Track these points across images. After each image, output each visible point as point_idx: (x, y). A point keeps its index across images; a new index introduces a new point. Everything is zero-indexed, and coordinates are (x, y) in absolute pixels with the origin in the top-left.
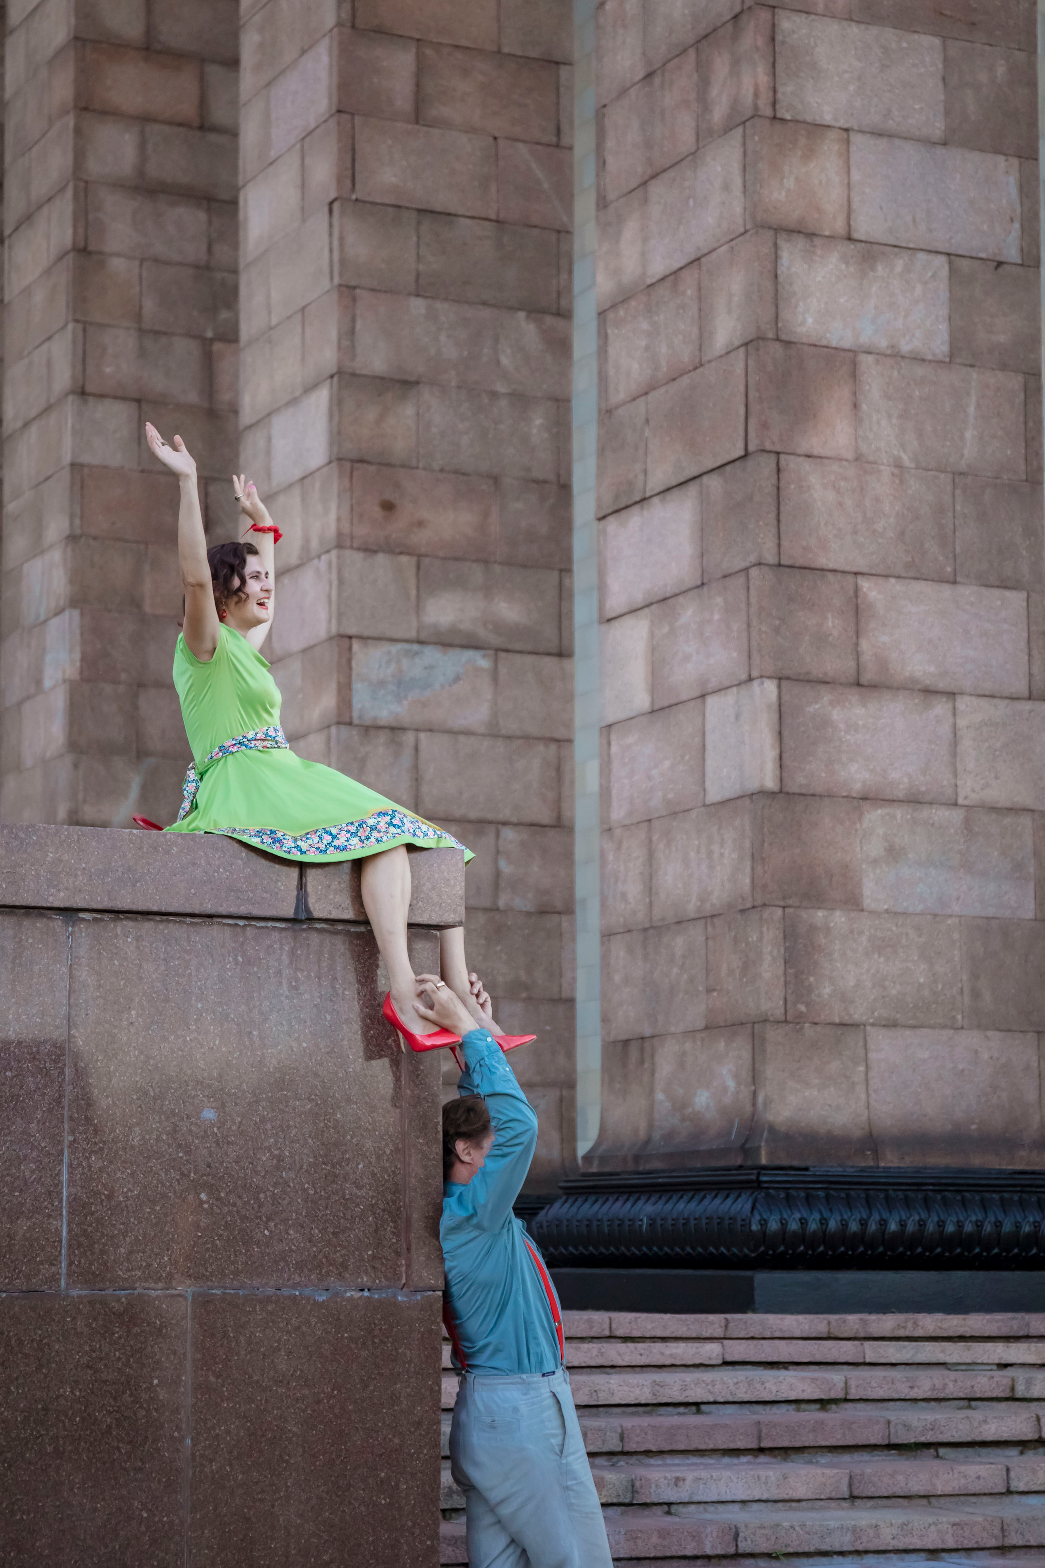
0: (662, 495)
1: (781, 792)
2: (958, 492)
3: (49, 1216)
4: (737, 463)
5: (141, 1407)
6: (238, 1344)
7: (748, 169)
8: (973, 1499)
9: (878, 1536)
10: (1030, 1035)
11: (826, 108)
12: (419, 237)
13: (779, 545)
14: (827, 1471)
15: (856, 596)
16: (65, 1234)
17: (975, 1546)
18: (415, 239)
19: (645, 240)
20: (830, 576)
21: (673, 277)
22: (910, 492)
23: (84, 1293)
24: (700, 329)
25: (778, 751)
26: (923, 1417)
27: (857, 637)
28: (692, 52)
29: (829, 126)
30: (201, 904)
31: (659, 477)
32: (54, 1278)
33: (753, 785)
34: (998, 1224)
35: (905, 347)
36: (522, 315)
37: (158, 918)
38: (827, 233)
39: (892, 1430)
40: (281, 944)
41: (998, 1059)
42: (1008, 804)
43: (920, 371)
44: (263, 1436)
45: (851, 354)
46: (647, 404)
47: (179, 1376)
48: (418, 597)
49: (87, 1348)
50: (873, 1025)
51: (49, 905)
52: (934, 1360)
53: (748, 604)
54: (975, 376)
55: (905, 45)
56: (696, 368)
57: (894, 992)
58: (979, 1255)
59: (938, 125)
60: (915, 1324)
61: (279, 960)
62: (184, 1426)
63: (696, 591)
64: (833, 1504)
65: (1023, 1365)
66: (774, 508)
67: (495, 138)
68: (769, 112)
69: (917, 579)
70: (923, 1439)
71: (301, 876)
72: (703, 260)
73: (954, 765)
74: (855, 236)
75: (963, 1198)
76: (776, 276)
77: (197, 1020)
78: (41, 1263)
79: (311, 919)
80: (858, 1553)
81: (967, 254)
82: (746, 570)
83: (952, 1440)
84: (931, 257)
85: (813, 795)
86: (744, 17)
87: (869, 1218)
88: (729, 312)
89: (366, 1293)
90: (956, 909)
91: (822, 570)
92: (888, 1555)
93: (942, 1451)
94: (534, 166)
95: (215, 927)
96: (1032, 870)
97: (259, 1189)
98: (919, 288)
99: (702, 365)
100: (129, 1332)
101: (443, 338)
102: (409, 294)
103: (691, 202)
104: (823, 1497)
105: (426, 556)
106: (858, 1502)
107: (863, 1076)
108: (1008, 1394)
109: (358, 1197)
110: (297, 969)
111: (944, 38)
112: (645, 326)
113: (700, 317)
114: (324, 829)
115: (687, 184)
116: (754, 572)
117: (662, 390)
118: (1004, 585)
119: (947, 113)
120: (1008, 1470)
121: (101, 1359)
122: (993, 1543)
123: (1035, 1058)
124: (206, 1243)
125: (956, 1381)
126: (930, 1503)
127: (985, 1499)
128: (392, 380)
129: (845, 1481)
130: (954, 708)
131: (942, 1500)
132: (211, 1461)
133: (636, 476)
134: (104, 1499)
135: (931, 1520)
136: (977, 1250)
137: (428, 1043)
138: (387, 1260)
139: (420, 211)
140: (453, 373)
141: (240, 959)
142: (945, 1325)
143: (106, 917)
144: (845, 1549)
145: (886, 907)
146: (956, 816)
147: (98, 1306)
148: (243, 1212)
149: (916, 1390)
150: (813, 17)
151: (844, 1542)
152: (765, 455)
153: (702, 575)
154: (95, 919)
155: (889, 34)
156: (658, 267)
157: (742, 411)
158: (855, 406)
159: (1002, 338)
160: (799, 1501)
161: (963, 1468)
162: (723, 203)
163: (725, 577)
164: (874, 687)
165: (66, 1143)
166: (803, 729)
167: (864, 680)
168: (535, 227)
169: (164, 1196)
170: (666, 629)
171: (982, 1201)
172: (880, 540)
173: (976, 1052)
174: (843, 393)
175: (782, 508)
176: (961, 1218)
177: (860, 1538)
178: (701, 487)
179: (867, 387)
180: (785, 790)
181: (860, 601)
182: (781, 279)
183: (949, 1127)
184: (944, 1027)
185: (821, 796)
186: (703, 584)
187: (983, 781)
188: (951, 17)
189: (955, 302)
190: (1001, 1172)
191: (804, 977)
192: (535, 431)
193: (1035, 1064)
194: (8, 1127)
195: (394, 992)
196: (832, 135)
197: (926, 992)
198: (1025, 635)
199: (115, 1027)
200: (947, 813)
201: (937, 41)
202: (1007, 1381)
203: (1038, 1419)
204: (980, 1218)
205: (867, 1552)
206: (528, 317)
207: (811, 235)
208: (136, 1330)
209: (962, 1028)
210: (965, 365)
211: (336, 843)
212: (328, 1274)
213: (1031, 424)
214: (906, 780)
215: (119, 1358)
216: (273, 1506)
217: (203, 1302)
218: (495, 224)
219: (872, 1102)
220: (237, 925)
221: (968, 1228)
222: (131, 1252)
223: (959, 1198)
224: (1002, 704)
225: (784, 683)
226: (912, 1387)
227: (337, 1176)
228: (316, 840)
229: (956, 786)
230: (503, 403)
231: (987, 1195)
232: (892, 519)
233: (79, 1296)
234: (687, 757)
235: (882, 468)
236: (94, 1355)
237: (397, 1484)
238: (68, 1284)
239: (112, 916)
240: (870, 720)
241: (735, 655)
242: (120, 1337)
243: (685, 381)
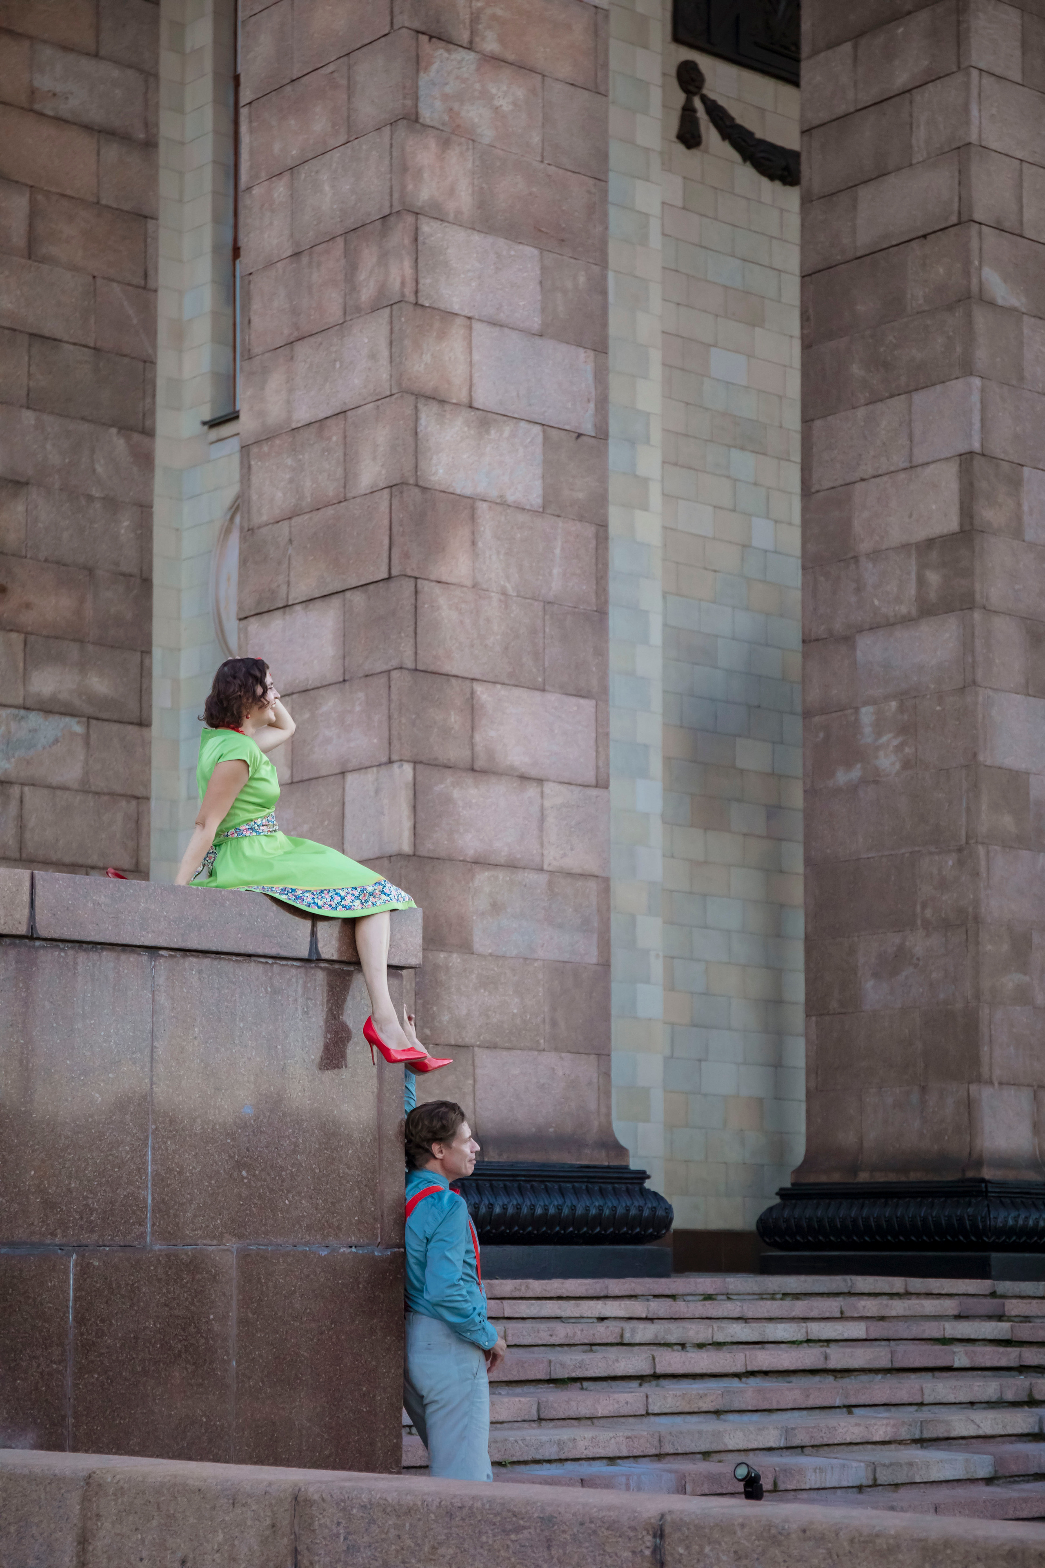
0: (304, 604)
1: (414, 855)
2: (547, 617)
3: (139, 1187)
4: (381, 584)
5: (202, 1336)
6: (267, 1288)
7: (394, 344)
8: (622, 1420)
9: (575, 1447)
10: (593, 1057)
11: (455, 299)
12: (30, 357)
13: (416, 653)
14: (522, 1399)
15: (472, 698)
16: (149, 1201)
17: (641, 1454)
18: (26, 359)
19: (291, 391)
20: (453, 680)
21: (318, 424)
22: (512, 615)
23: (163, 1247)
24: (345, 470)
25: (412, 822)
26: (573, 1357)
27: (473, 731)
28: (340, 241)
29: (456, 314)
30: (245, 946)
31: (303, 588)
32: (142, 1236)
33: (393, 849)
34: (573, 1208)
35: (511, 498)
36: (114, 431)
37: (213, 956)
38: (454, 401)
39: (552, 1368)
40: (297, 979)
41: (569, 1075)
42: (579, 871)
43: (521, 517)
44: (285, 1359)
45: (470, 501)
46: (290, 527)
47: (227, 1313)
48: (25, 669)
49: (165, 1290)
50: (479, 1046)
51: (141, 944)
52: (553, 1315)
53: (390, 700)
54: (560, 524)
55: (513, 253)
56: (340, 502)
57: (495, 1020)
58: (558, 1232)
59: (536, 319)
60: (527, 1287)
61: (296, 991)
62: (231, 1352)
63: (337, 685)
64: (526, 1425)
65: (615, 1318)
66: (412, 623)
67: (94, 277)
68: (412, 299)
69: (516, 686)
70: (574, 1375)
71: (314, 926)
72: (349, 413)
73: (541, 837)
74: (475, 405)
75: (546, 1186)
76: (416, 433)
77: (240, 1036)
78: (133, 1224)
79: (320, 960)
80: (561, 1460)
81: (556, 426)
82: (389, 671)
83: (594, 1375)
84: (531, 426)
85: (438, 859)
86: (392, 219)
87: (480, 1202)
88: (374, 459)
89: (354, 1250)
90: (540, 954)
91: (447, 675)
92: (581, 1462)
93: (585, 1384)
94: (125, 303)
95: (253, 964)
96: (596, 925)
97: (282, 1169)
98: (521, 451)
99: (346, 500)
100: (193, 1279)
101: (49, 446)
102: (22, 406)
103: (338, 365)
104: (519, 1419)
105: (32, 634)
106: (543, 1423)
107: (471, 1088)
108: (618, 1340)
109: (348, 1175)
110: (308, 999)
111: (542, 250)
112: (289, 462)
113: (345, 460)
114: (334, 890)
115: (334, 349)
116: (395, 674)
117: (307, 517)
118: (579, 694)
119: (543, 310)
120: (647, 1397)
121: (174, 1299)
122: (653, 1451)
123: (596, 1075)
124: (246, 1210)
125: (582, 1330)
126: (593, 1423)
127: (631, 1420)
128: (6, 479)
129: (535, 1407)
130: (542, 792)
131: (602, 1421)
132: (249, 1378)
133: (279, 586)
134: (176, 1408)
135: (611, 1434)
136: (558, 1229)
137: (399, 1057)
138: (368, 1223)
139: (31, 335)
140: (57, 477)
141: (269, 989)
142: (548, 1288)
143: (178, 954)
144: (553, 1457)
145: (490, 951)
146: (543, 878)
147: (172, 1258)
148: (271, 1186)
149: (554, 1337)
150: (445, 224)
151: (550, 1452)
152: (407, 579)
153: (344, 673)
154: (170, 956)
155: (501, 243)
156: (303, 414)
157: (386, 541)
158: (474, 543)
159: (581, 495)
160: (502, 1423)
161: (616, 1396)
162: (370, 369)
163: (367, 676)
164: (484, 772)
165: (150, 1131)
166: (431, 804)
167: (476, 767)
168: (125, 356)
169: (217, 1172)
170: (307, 716)
171: (560, 1188)
172: (490, 653)
173: (553, 1069)
174: (464, 532)
175: (418, 623)
176: (547, 1203)
177: (563, 1449)
178: (344, 600)
179: (482, 529)
180: (418, 853)
181: (475, 702)
182: (420, 435)
183: (534, 1130)
184: (531, 1049)
185: (444, 860)
186: (344, 681)
187: (562, 852)
188: (547, 233)
189: (547, 463)
190: (572, 1166)
191: (429, 1006)
192: (123, 531)
193: (596, 1080)
194: (111, 1118)
195: (377, 1016)
196: (459, 321)
197: (518, 1021)
198: (594, 735)
199: (184, 1040)
200: (536, 877)
201: (536, 252)
202: (618, 1330)
203: (654, 1359)
204: (560, 1203)
205: (567, 1460)
206: (118, 433)
207: (442, 402)
208: (198, 1277)
209: (544, 1050)
210: (553, 515)
211: (343, 903)
212: (328, 1235)
213: (600, 566)
214: (506, 849)
215: (187, 1299)
216: (291, 1413)
217: (244, 1256)
218: (93, 351)
219: (478, 1109)
220: (267, 963)
221: (552, 1211)
222: (195, 1216)
223: (543, 1187)
224: (577, 790)
225: (419, 766)
226: (551, 1336)
227: (334, 1159)
228: (329, 900)
229: (543, 855)
230: (98, 505)
231: (563, 1184)
232: (498, 637)
233: (160, 1250)
234: (326, 823)
235: (493, 594)
236: (170, 1296)
237: (374, 1396)
238: (151, 1241)
239: (182, 953)
240: (481, 799)
241: (375, 741)
242: (187, 1282)
243: (330, 511)
